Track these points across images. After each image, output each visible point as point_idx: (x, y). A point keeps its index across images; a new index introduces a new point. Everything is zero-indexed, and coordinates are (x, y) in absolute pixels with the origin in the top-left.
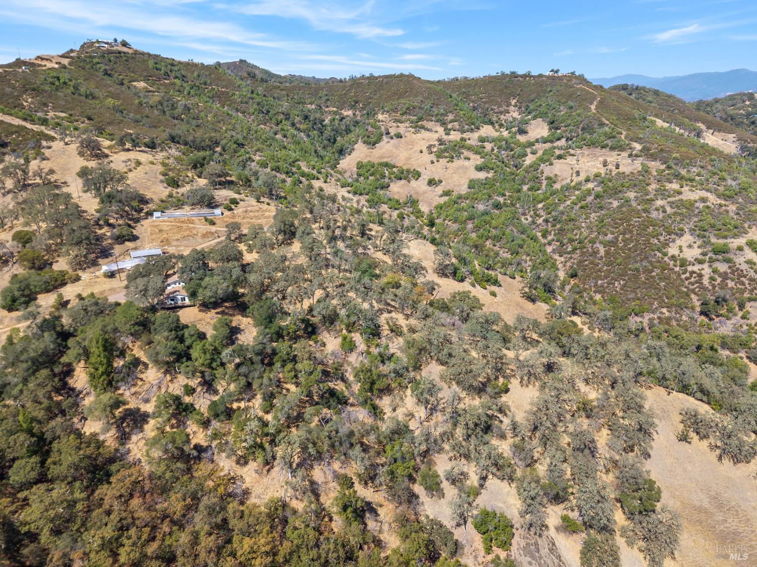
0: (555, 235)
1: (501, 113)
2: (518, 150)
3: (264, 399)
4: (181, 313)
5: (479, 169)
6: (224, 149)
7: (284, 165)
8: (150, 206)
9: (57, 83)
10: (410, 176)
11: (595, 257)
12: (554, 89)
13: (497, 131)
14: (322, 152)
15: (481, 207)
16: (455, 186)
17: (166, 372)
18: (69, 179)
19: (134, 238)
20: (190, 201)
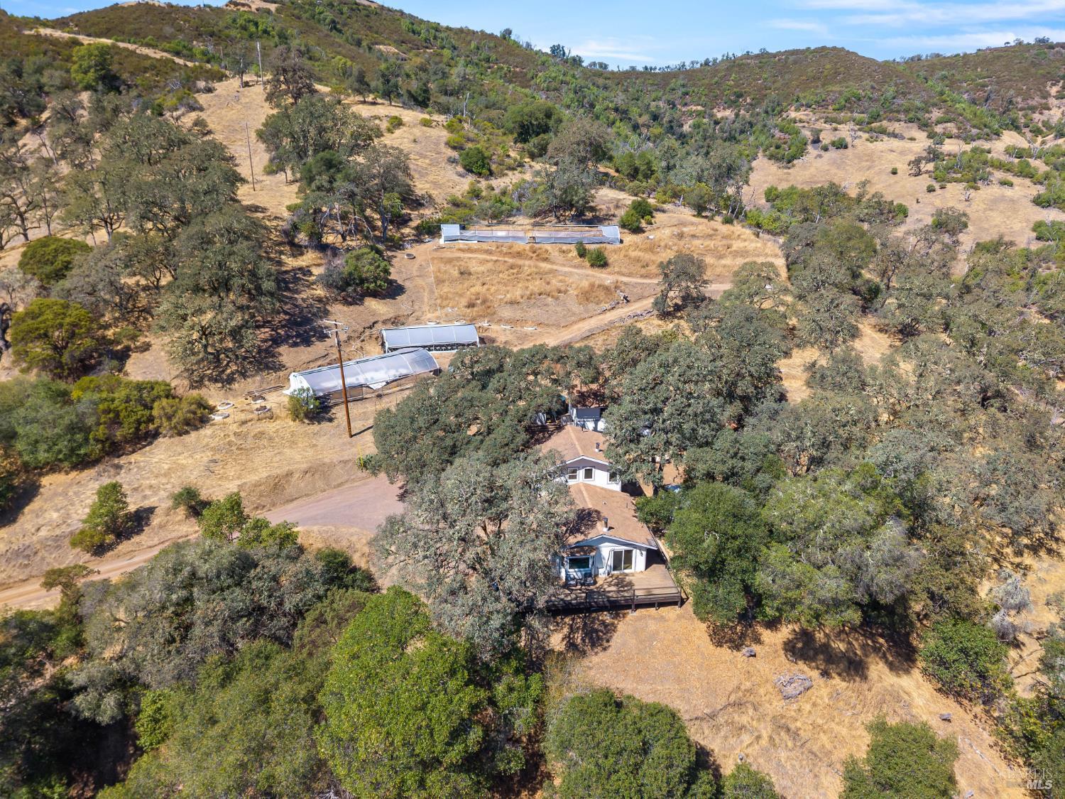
1: (1033, 109)
5: (1041, 204)
8: (427, 212)
9: (253, 29)
13: (1029, 141)
19: (393, 291)
20: (526, 207)
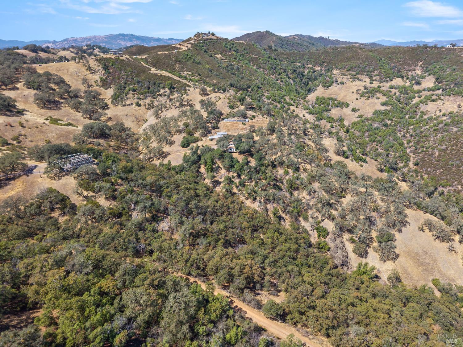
0: (414, 143)
1: (410, 71)
2: (411, 94)
3: (255, 183)
4: (233, 154)
5: (383, 104)
6: (252, 90)
7: (278, 98)
8: (223, 116)
9: (187, 58)
10: (344, 106)
11: (432, 156)
12: (448, 57)
13: (404, 82)
14: (300, 91)
15: (376, 125)
16: (366, 113)
17: (227, 171)
18: (196, 104)
19: (218, 128)
20: (237, 115)
